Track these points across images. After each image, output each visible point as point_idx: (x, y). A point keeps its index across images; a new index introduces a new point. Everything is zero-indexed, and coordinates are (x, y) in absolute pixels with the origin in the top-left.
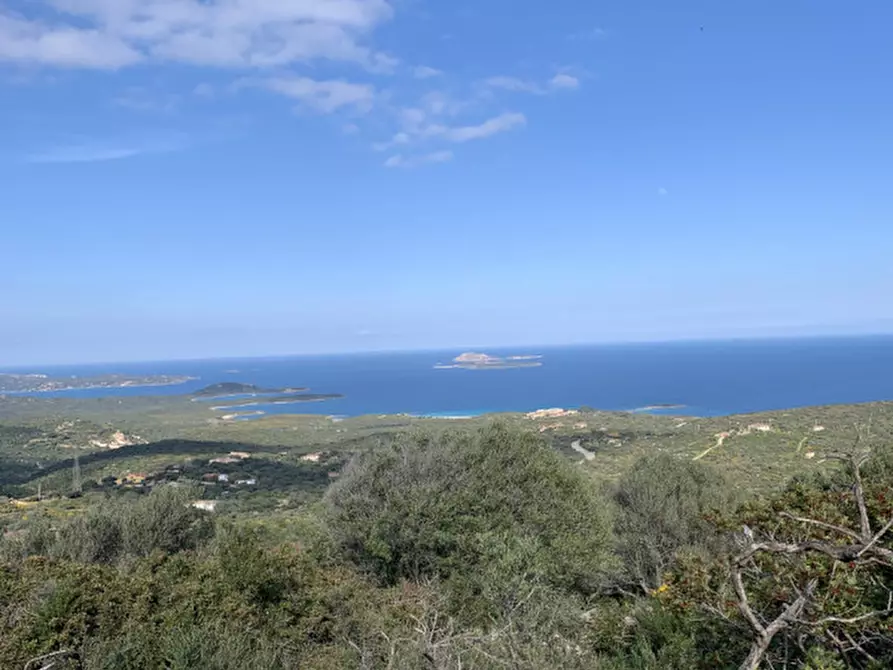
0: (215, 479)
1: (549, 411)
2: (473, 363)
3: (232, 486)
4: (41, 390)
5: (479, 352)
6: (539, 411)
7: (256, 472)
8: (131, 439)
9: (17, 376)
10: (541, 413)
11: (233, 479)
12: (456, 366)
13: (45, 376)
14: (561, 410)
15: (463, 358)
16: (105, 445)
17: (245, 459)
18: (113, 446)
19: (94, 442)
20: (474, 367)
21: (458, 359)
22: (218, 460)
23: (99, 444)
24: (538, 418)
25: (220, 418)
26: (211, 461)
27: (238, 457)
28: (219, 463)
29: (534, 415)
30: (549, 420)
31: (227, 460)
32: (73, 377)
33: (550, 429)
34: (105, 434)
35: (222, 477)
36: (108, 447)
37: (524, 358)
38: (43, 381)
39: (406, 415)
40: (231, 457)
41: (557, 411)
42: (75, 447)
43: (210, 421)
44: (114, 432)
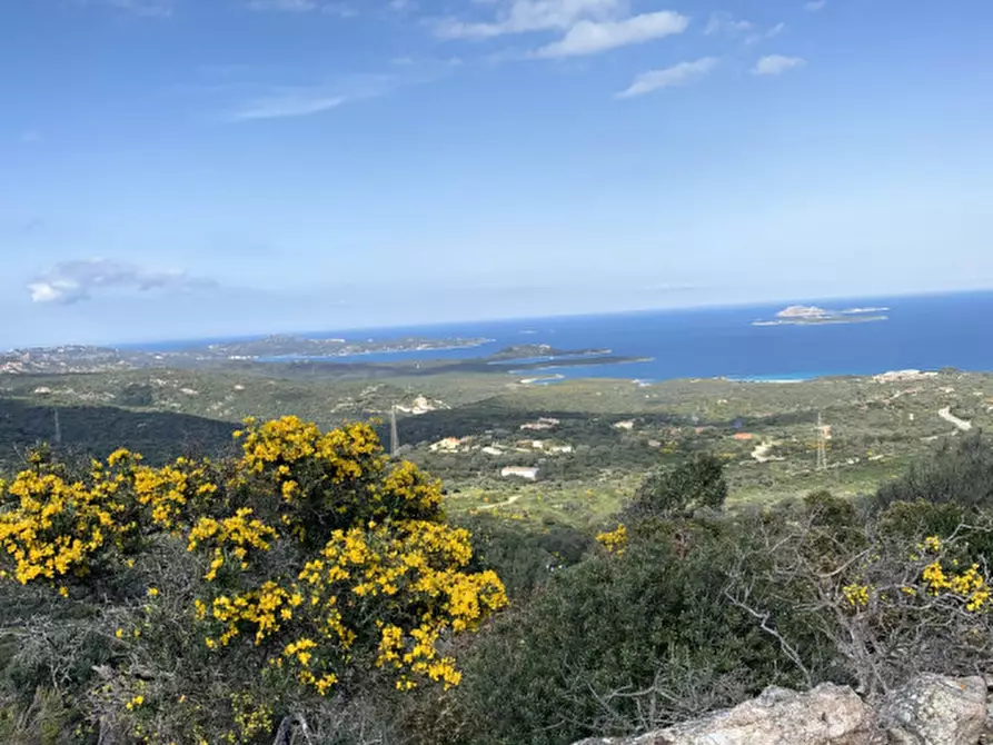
0: (530, 446)
1: (901, 373)
2: (800, 318)
3: (547, 453)
4: (341, 355)
5: (808, 305)
6: (888, 374)
7: (571, 439)
8: (434, 404)
9: (316, 341)
10: (892, 375)
11: (547, 445)
12: (780, 322)
13: (343, 341)
14: (917, 371)
15: (789, 312)
16: (407, 410)
17: (556, 425)
18: (416, 411)
19: (398, 407)
20: (801, 323)
21: (782, 314)
22: (529, 426)
23: (402, 408)
24: (888, 382)
25: (519, 382)
26: (522, 427)
27: (550, 424)
28: (531, 429)
29: (882, 379)
30: (904, 384)
31: (539, 426)
32: (370, 340)
33: (907, 394)
34: (408, 399)
35: (537, 444)
36: (411, 412)
37: (866, 310)
38: (341, 346)
39: (723, 378)
40: (542, 423)
41: (913, 374)
42: (379, 412)
43: (508, 385)
44: (417, 397)
